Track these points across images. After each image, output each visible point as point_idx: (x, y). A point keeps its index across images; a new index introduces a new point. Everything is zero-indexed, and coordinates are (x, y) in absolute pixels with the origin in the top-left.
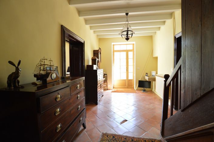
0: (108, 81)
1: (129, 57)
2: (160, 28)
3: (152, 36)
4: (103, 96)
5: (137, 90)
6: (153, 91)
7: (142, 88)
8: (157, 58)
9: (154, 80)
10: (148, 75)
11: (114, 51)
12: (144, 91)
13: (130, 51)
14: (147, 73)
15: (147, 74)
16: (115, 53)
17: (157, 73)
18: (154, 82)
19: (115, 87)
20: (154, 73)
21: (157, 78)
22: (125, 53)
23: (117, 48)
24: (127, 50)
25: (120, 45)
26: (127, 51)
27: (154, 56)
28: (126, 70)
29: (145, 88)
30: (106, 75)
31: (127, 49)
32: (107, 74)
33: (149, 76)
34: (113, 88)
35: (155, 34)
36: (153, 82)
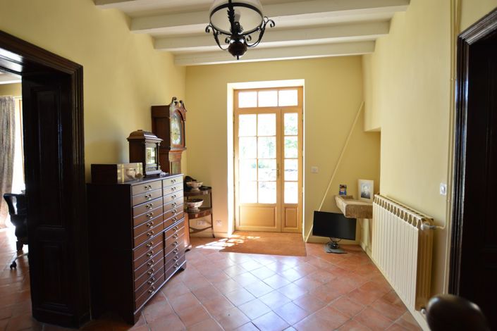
0: (214, 210)
1: (287, 131)
2: (388, 22)
3: (360, 57)
4: (181, 270)
5: (308, 242)
6: (364, 248)
7: (328, 239)
8: (377, 135)
9: (368, 213)
10: (349, 194)
11: (238, 112)
12: (334, 246)
13: (290, 109)
14: (343, 187)
15: (343, 190)
16: (242, 117)
17: (377, 191)
18: (366, 221)
19: (241, 227)
20: (367, 187)
21: (377, 209)
22: (272, 118)
23: (246, 100)
24: (278, 107)
25: (258, 90)
26: (280, 112)
27: (368, 129)
28: (275, 172)
29: (337, 240)
30: (207, 192)
31: (281, 105)
32: (210, 188)
33: (350, 198)
34: (236, 231)
35: (373, 50)
36: (363, 221)
